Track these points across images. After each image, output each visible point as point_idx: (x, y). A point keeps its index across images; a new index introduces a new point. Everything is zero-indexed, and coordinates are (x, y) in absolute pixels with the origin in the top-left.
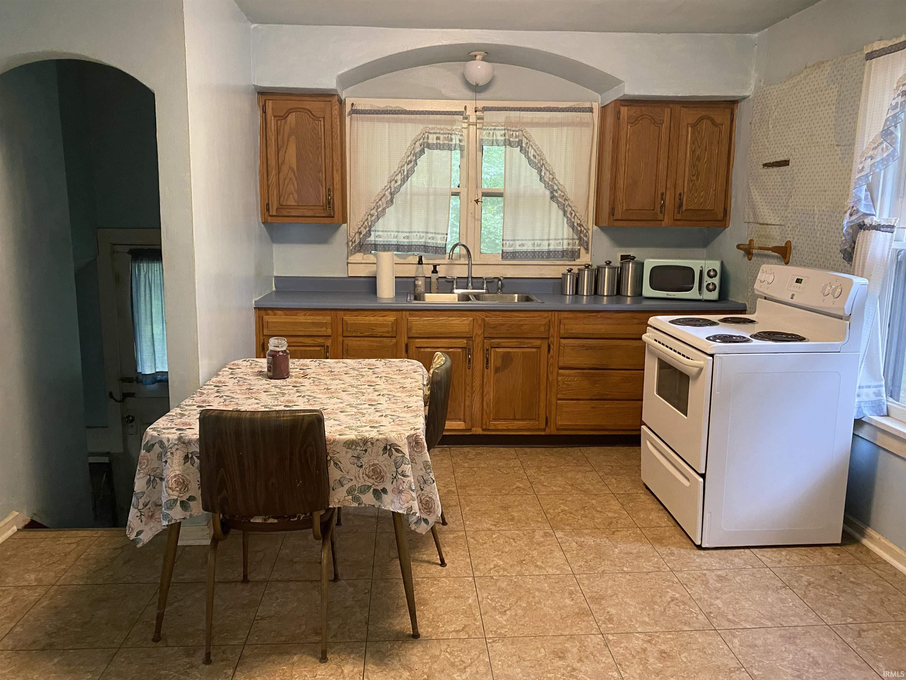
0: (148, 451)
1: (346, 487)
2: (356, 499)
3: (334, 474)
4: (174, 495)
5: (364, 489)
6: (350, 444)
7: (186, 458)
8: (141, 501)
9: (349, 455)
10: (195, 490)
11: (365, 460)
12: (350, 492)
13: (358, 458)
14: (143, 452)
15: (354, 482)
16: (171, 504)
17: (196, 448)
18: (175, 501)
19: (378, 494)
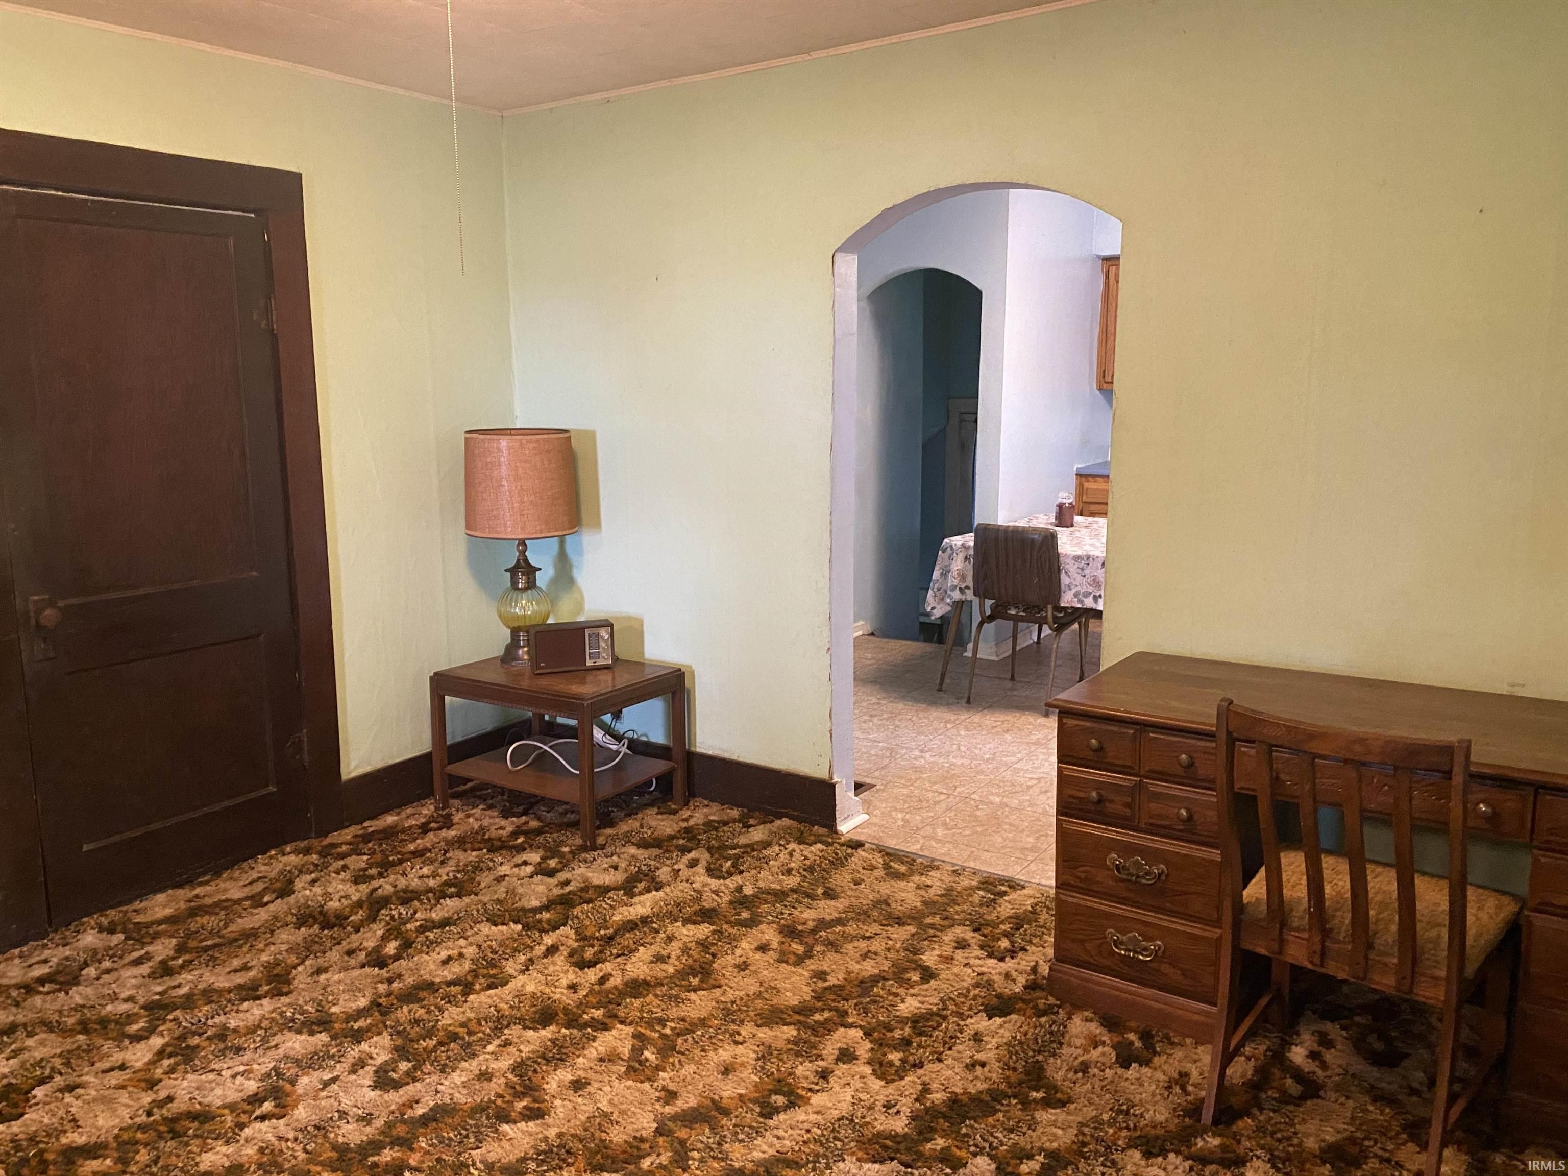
0: (943, 552)
1: (1073, 591)
2: (1080, 601)
3: (1065, 580)
4: (956, 582)
5: (1086, 595)
6: (1077, 558)
7: (966, 558)
8: (936, 586)
9: (1076, 567)
10: (970, 582)
11: (1087, 572)
12: (1076, 595)
13: (1082, 569)
14: (940, 552)
15: (1079, 588)
16: (953, 588)
17: (972, 552)
18: (956, 586)
19: (1096, 599)
